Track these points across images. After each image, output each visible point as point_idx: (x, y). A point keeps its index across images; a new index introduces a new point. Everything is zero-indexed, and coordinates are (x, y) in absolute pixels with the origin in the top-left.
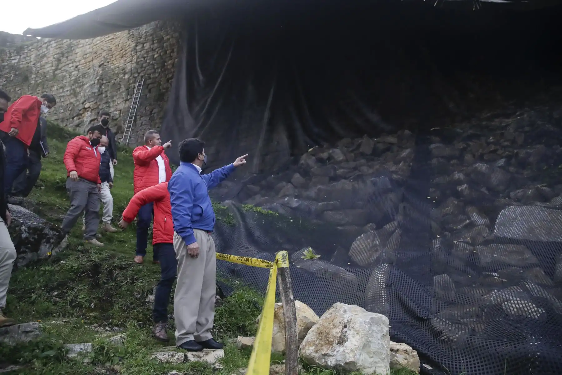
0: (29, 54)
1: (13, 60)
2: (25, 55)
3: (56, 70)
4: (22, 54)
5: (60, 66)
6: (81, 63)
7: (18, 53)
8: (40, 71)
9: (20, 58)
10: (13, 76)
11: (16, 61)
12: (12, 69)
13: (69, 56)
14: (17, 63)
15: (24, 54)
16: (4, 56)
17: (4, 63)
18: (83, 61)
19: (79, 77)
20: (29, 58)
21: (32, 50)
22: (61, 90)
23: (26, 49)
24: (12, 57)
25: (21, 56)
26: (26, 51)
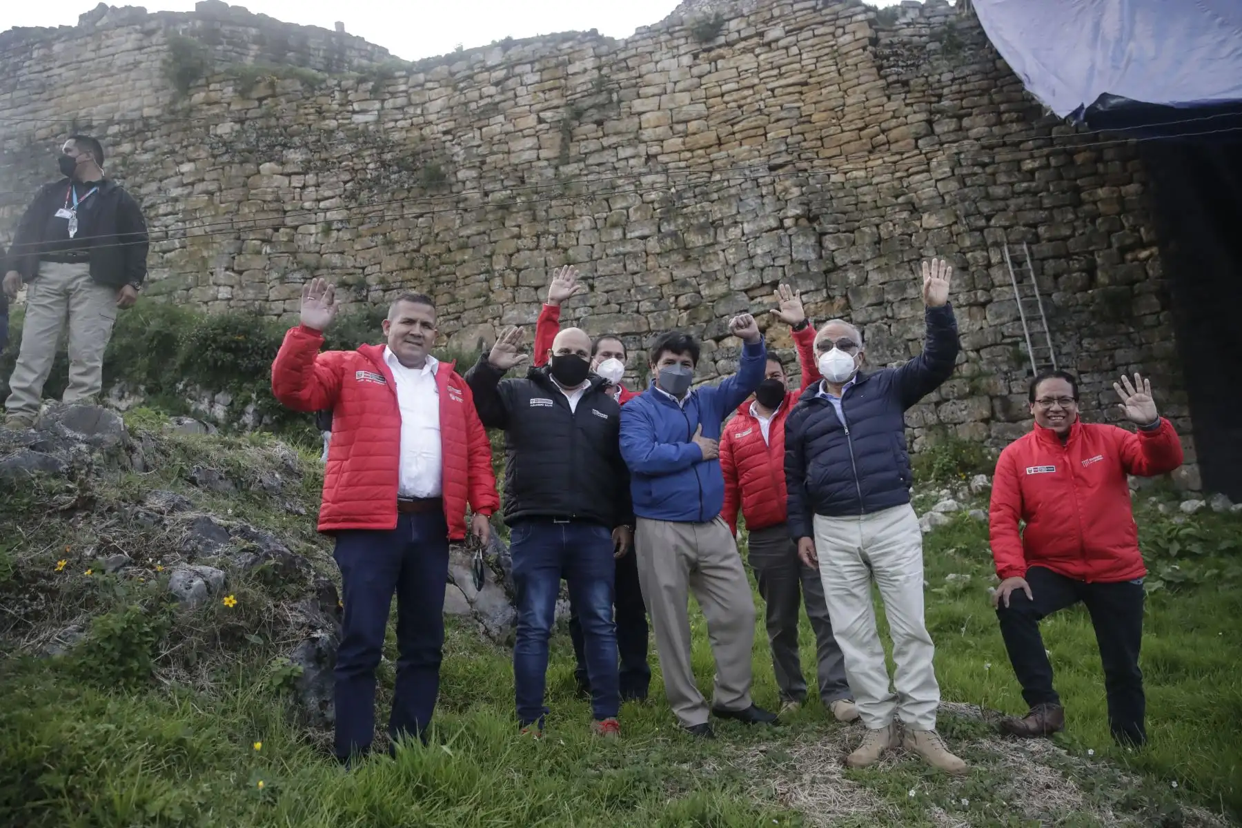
0: (416, 99)
1: (354, 112)
2: (401, 101)
3: (564, 159)
4: (388, 96)
5: (574, 151)
6: (667, 149)
7: (375, 93)
8: (488, 160)
9: (383, 108)
10: (371, 166)
11: (370, 117)
12: (365, 142)
13: (609, 118)
14: (377, 122)
15: (393, 95)
16: (322, 100)
17: (327, 122)
18: (675, 143)
19: (679, 195)
20: (419, 111)
21: (429, 85)
22: (617, 234)
23: (402, 81)
24: (351, 103)
25: (383, 101)
26: (403, 88)
